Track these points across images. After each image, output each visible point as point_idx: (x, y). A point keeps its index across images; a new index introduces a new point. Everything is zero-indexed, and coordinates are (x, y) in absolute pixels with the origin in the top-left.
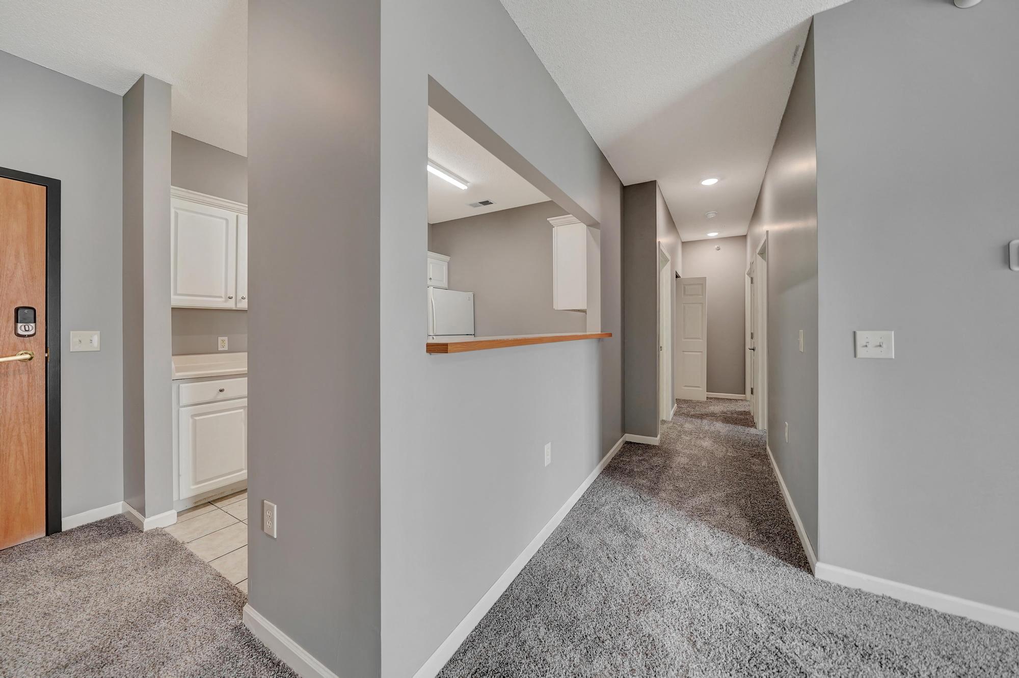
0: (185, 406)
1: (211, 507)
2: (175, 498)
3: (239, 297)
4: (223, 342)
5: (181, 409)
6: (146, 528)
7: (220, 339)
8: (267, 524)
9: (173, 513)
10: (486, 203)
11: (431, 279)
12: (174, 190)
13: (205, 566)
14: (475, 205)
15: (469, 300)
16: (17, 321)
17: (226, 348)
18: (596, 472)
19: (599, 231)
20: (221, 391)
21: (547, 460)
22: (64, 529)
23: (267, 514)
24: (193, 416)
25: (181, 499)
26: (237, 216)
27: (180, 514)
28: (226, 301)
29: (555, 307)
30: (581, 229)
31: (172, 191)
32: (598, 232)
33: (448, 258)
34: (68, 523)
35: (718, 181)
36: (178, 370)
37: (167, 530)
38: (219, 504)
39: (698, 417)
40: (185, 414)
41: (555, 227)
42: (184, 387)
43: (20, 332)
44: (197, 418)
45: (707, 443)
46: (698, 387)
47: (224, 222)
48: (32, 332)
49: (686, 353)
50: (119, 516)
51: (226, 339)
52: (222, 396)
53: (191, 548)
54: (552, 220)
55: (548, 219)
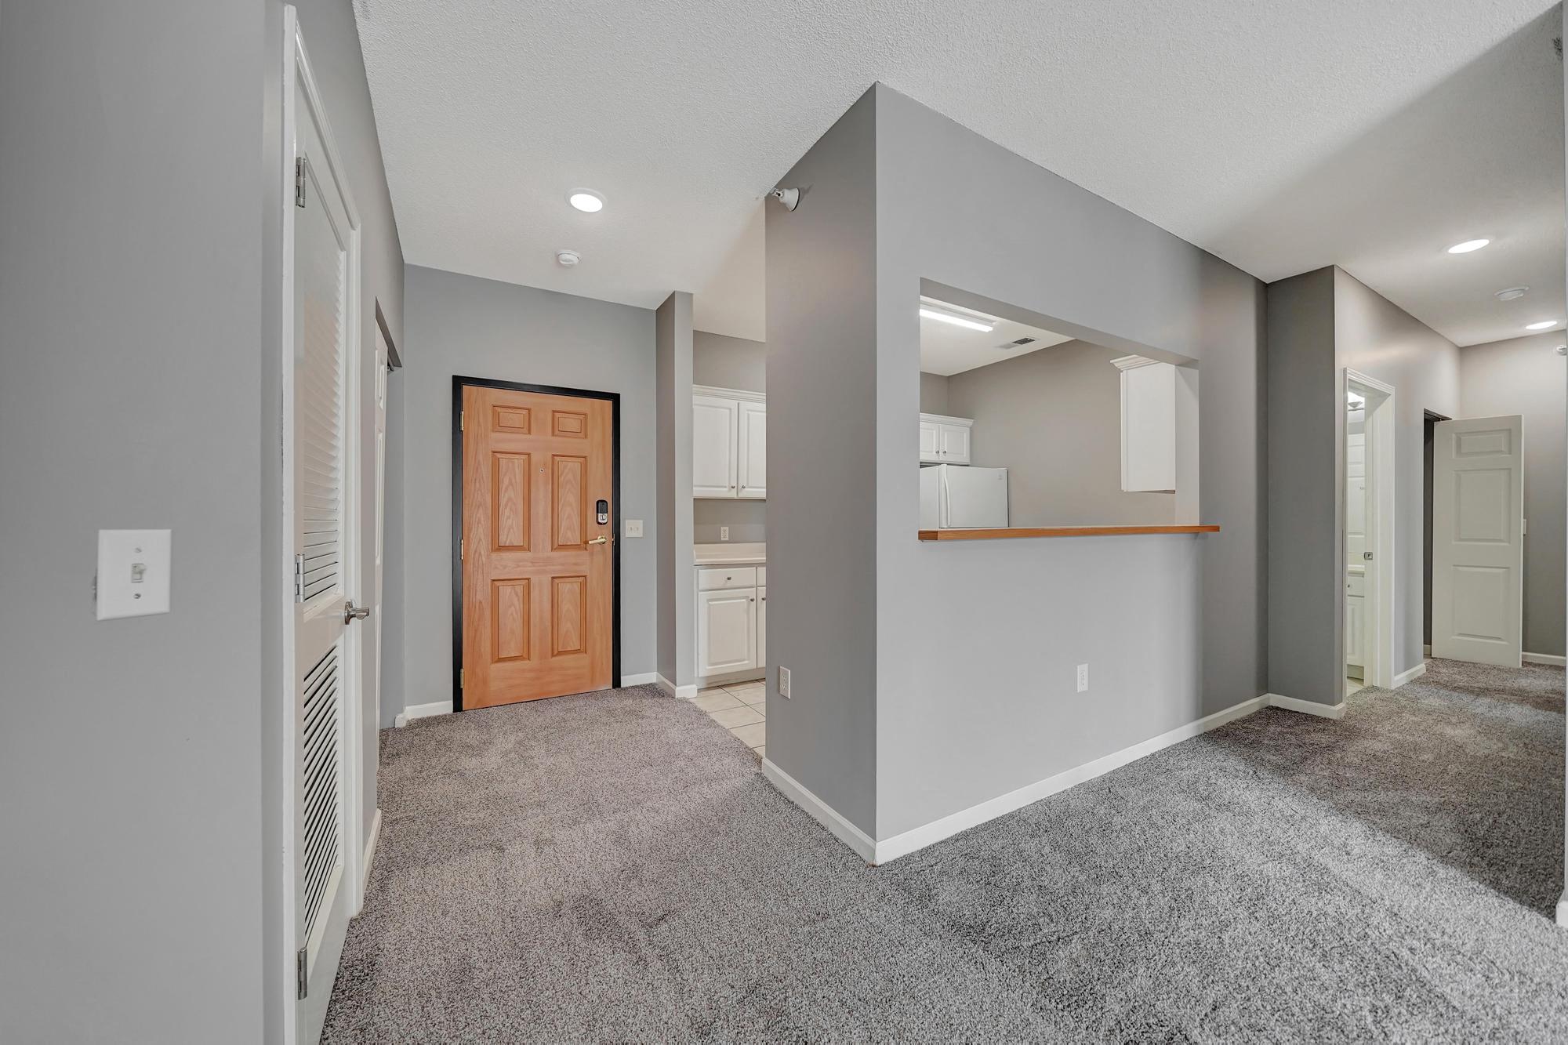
0: (703, 591)
1: (720, 691)
2: (696, 675)
3: (740, 486)
4: (725, 532)
5: (700, 593)
6: (678, 695)
7: (722, 528)
8: (782, 687)
9: (694, 687)
10: (1025, 341)
11: (945, 452)
12: (696, 388)
13: (727, 732)
14: (1008, 347)
15: (1000, 479)
16: (598, 512)
17: (727, 539)
18: (1186, 731)
19: (1198, 371)
20: (729, 579)
21: (1082, 685)
22: (622, 686)
23: (782, 677)
24: (709, 600)
25: (700, 676)
26: (738, 404)
27: (699, 690)
28: (730, 490)
29: (1124, 488)
30: (1166, 372)
31: (694, 389)
32: (1195, 374)
33: (970, 422)
34: (626, 681)
35: (1490, 243)
36: (698, 557)
37: (691, 701)
38: (726, 689)
39: (1472, 692)
40: (703, 596)
41: (1125, 372)
42: (703, 572)
43: (600, 521)
44: (710, 603)
45: (1459, 733)
46: (1499, 639)
47: (728, 411)
48: (605, 521)
49: (1460, 568)
50: (655, 684)
51: (727, 528)
52: (729, 584)
53: (713, 716)
54: (1118, 362)
55: (1111, 361)
